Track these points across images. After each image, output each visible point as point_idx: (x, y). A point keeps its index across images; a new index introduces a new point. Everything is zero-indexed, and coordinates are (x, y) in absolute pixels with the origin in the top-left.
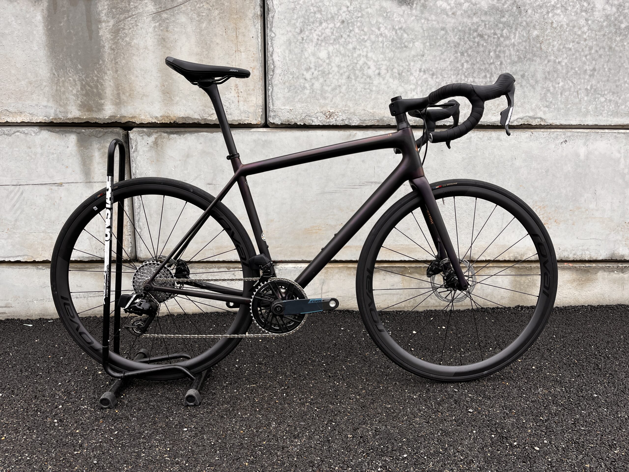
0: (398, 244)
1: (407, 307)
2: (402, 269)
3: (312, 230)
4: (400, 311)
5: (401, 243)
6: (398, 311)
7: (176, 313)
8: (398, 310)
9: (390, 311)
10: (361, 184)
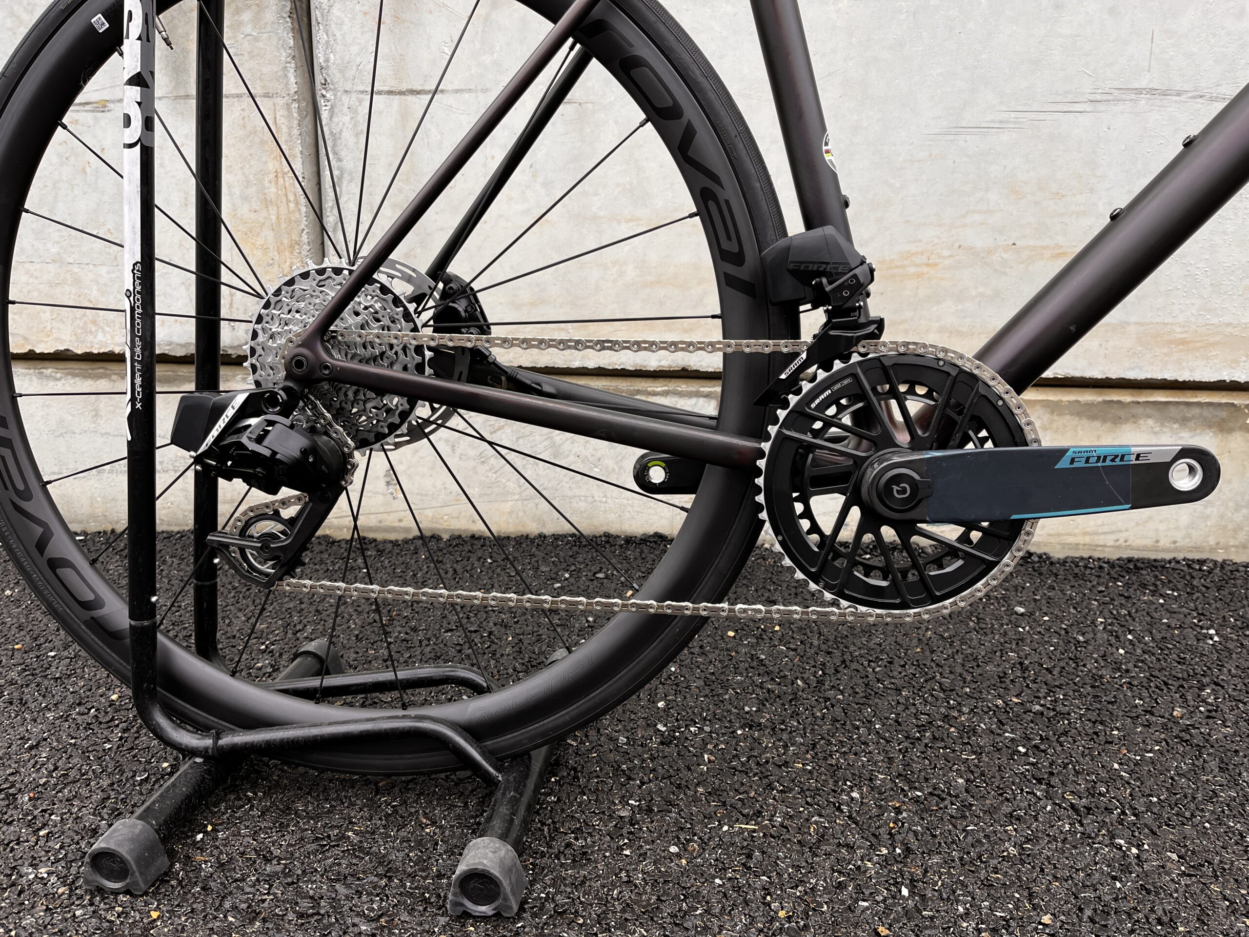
0: (1215, 321)
1: (1226, 548)
2: (1223, 414)
3: (903, 267)
4: (1202, 562)
5: (1227, 319)
6: (1193, 561)
7: (446, 530)
8: (1190, 556)
9: (1163, 560)
10: (1098, 97)
